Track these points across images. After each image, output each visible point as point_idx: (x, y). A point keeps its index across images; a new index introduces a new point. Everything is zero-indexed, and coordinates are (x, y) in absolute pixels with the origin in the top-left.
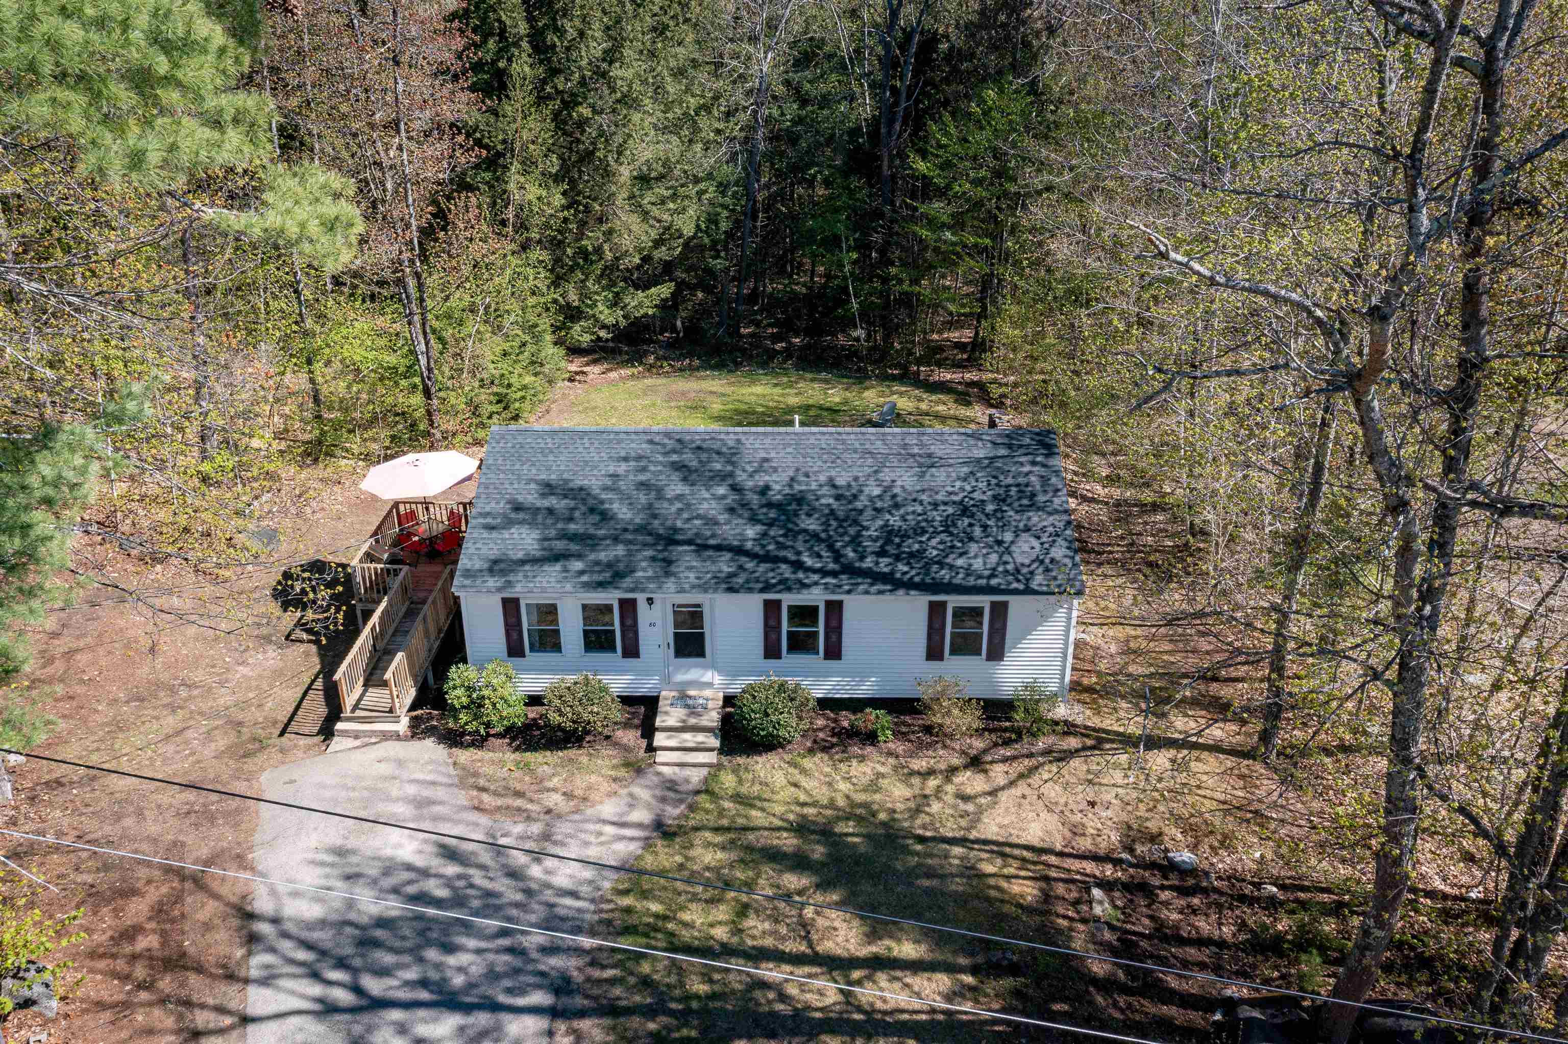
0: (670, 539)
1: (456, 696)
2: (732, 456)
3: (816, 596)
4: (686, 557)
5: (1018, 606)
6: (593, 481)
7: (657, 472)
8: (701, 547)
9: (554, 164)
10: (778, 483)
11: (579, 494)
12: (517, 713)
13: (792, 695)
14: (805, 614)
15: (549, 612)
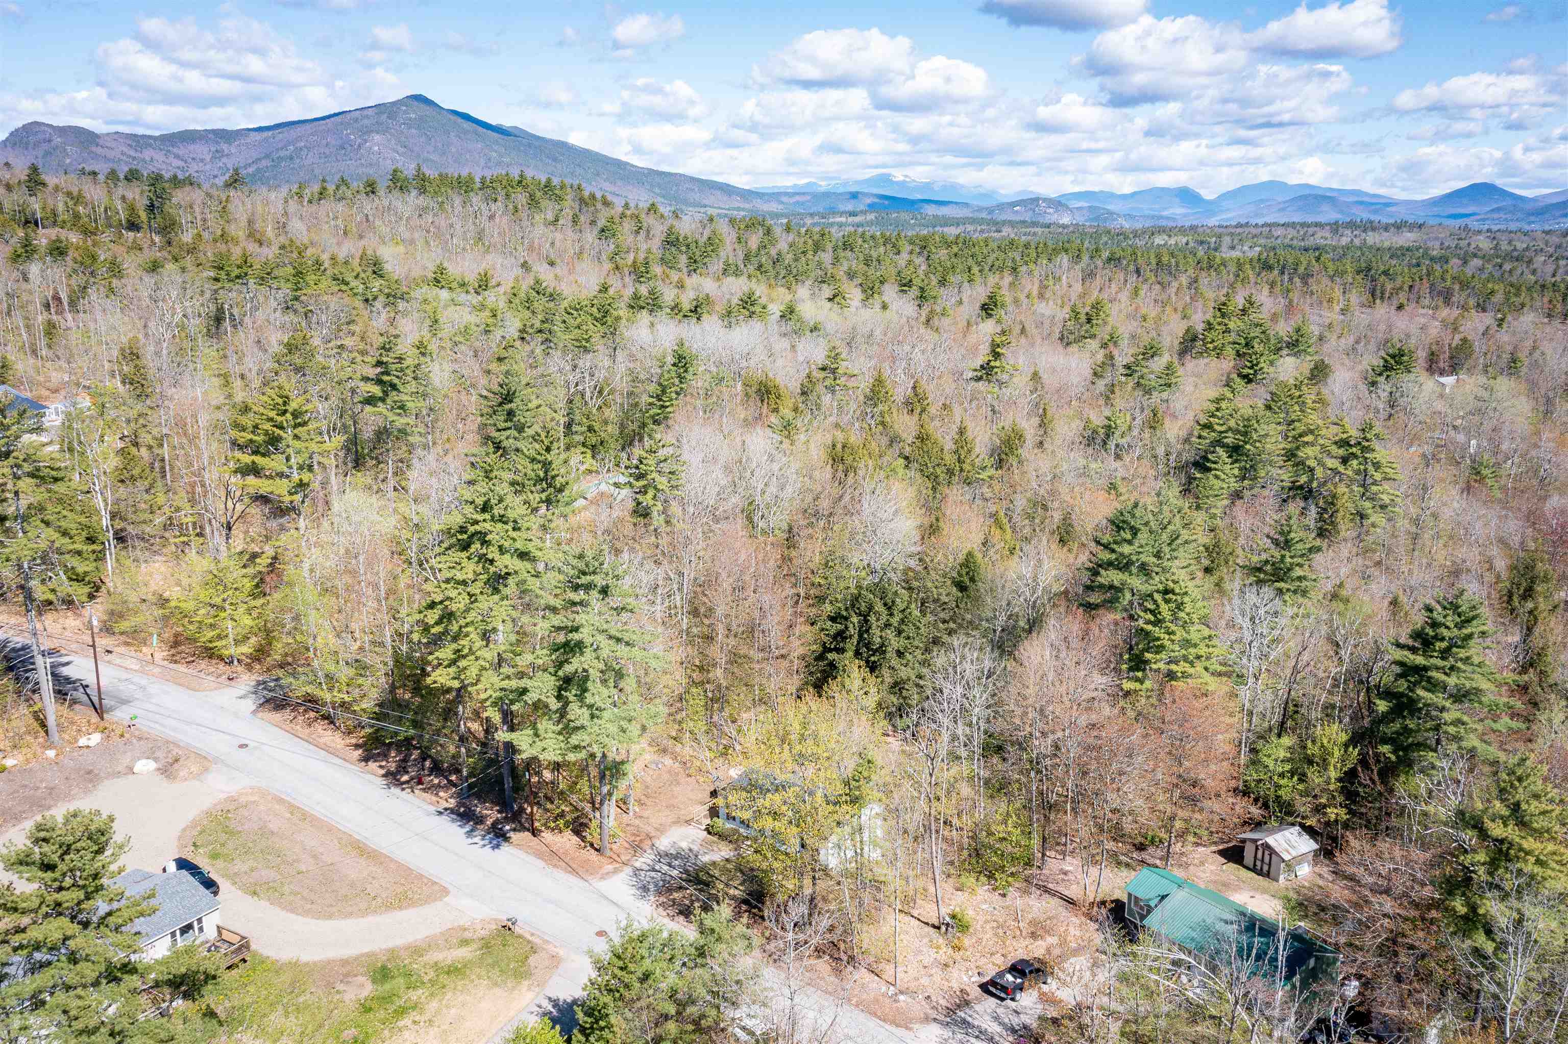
1: (712, 824)
12: (719, 831)
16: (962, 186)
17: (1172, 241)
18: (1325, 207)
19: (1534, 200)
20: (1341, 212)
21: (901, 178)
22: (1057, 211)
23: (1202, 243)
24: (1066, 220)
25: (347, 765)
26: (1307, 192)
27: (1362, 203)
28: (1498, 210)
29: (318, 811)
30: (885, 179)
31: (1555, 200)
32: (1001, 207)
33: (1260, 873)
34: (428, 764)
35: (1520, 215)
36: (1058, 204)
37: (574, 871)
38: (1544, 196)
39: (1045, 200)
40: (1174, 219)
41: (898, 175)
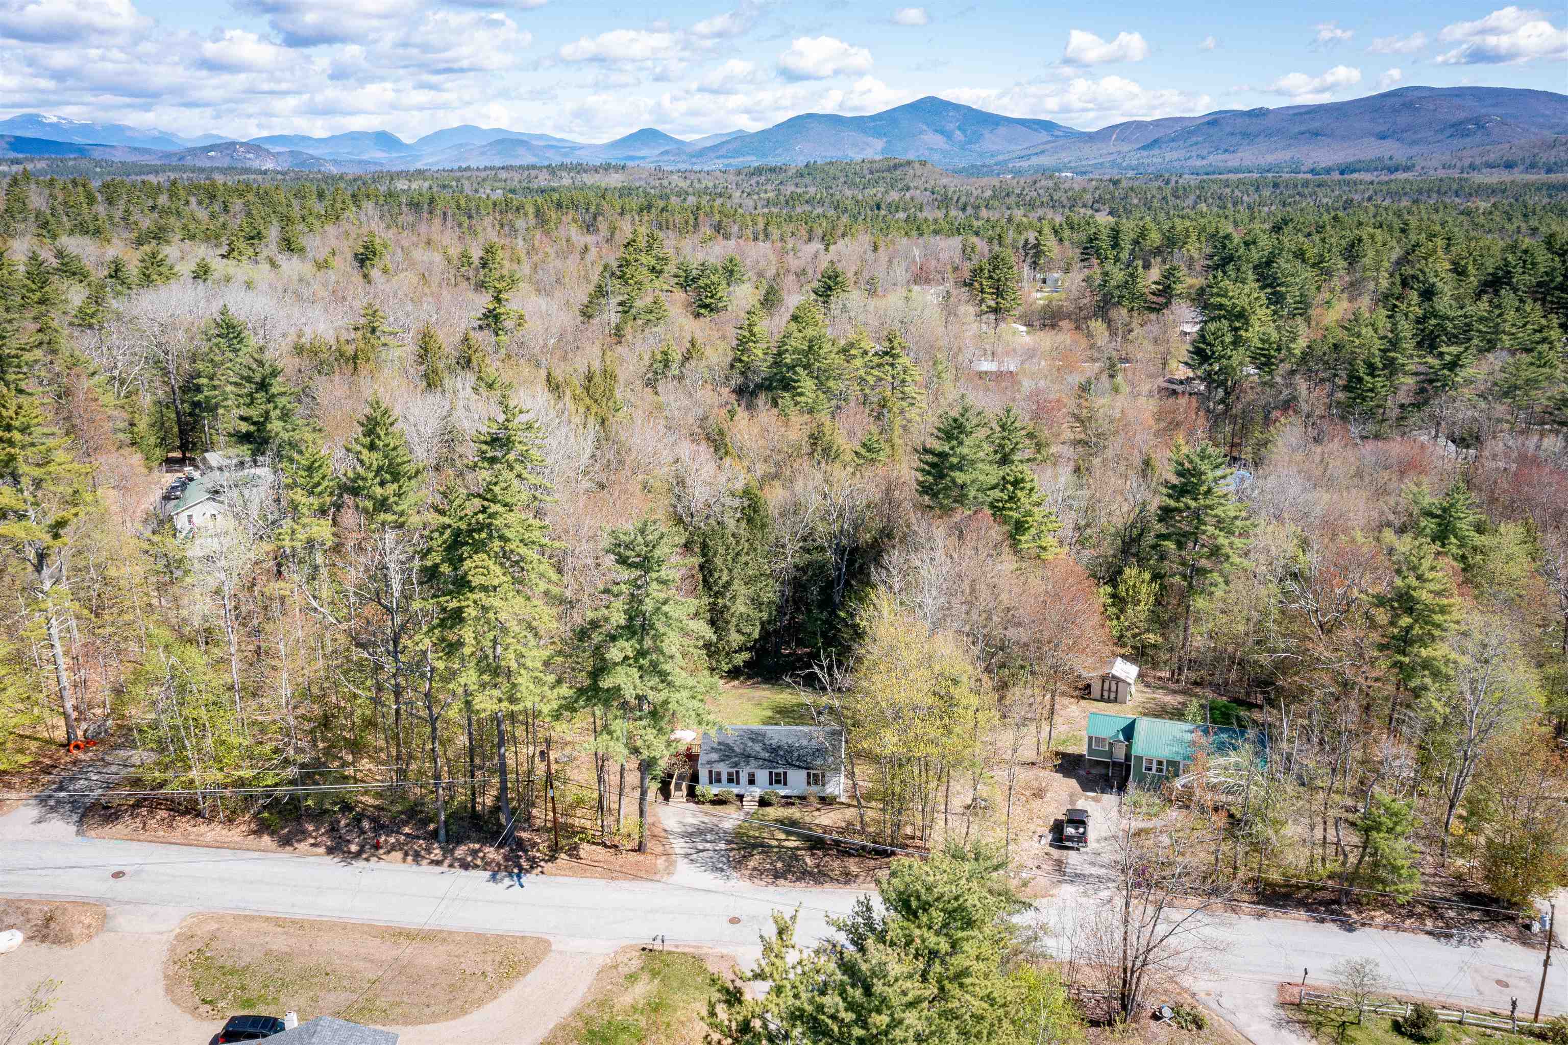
0: (749, 756)
1: (698, 793)
2: (764, 736)
3: (781, 771)
4: (752, 761)
5: (828, 774)
6: (730, 742)
7: (745, 740)
8: (756, 758)
9: (708, 616)
10: (774, 743)
11: (727, 745)
12: (711, 797)
13: (776, 795)
14: (777, 775)
15: (719, 774)
16: (130, 128)
17: (414, 186)
18: (521, 151)
19: (690, 143)
20: (535, 155)
21: (55, 120)
22: (258, 156)
23: (444, 187)
24: (269, 165)
25: (270, 855)
26: (501, 137)
27: (552, 147)
28: (666, 153)
29: (300, 913)
30: (33, 120)
31: (708, 144)
32: (193, 152)
33: (1109, 701)
34: (366, 824)
35: (684, 157)
36: (255, 147)
37: (636, 877)
38: (697, 141)
39: (242, 144)
40: (381, 164)
41: (51, 116)
